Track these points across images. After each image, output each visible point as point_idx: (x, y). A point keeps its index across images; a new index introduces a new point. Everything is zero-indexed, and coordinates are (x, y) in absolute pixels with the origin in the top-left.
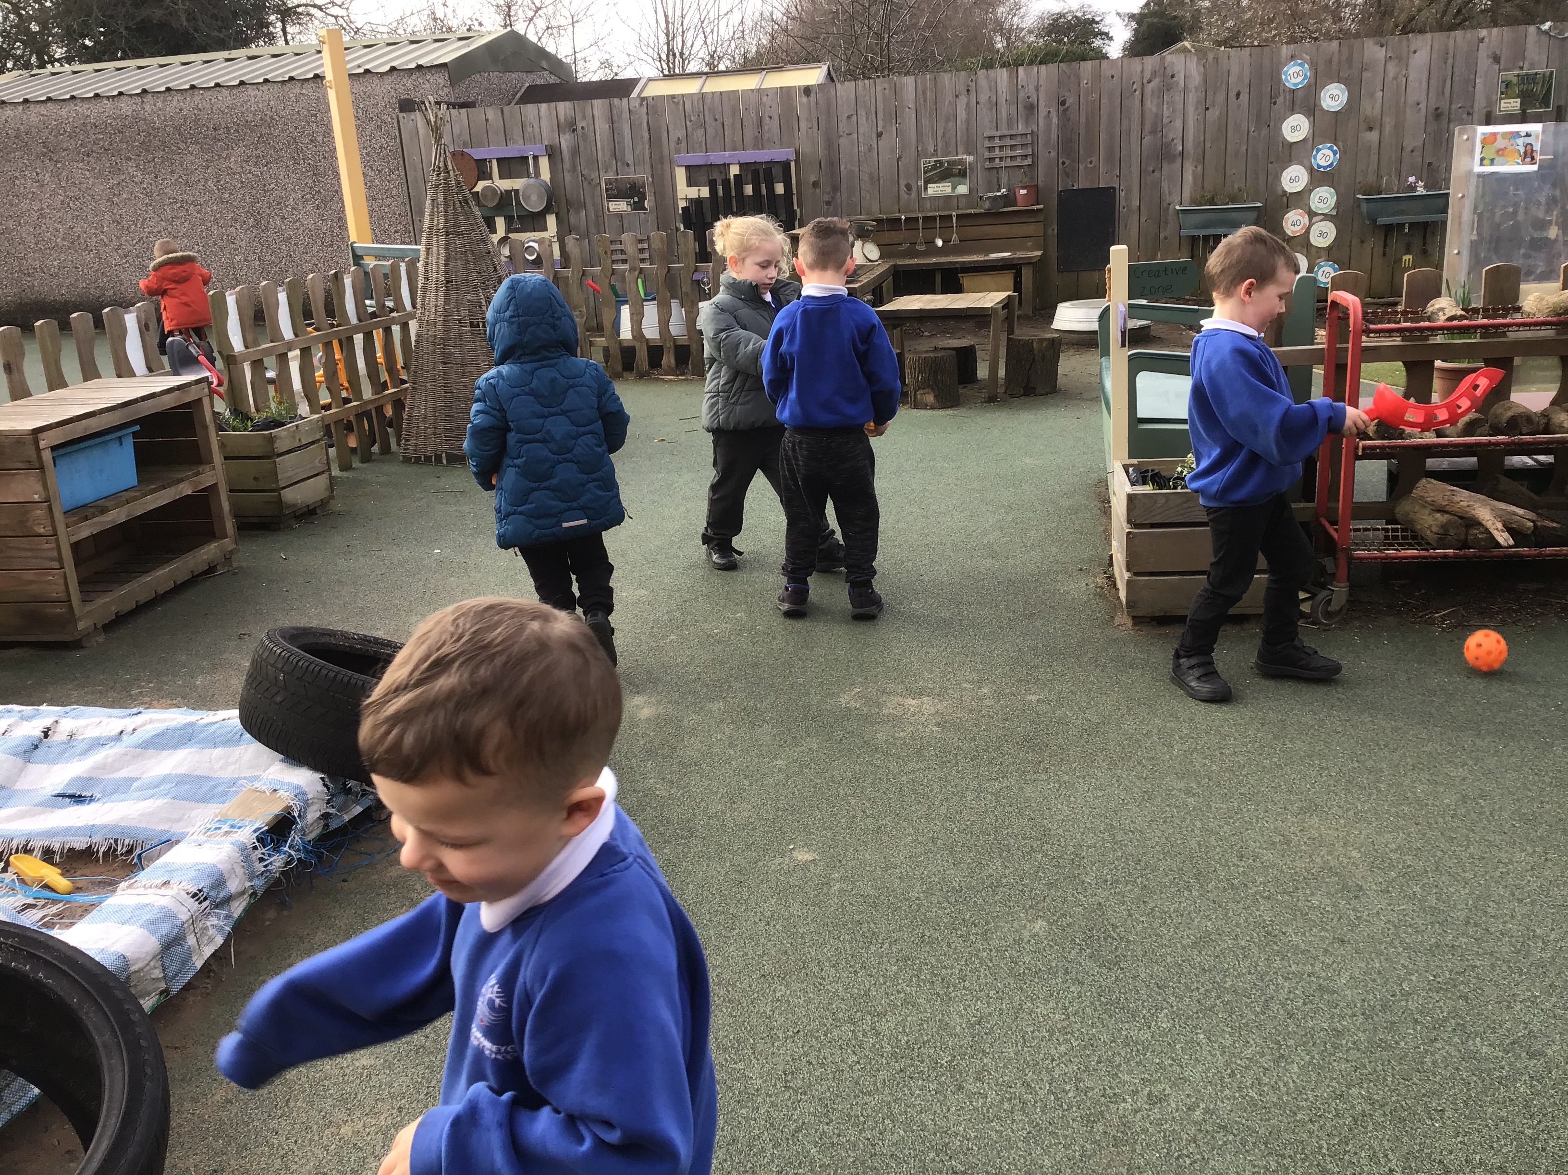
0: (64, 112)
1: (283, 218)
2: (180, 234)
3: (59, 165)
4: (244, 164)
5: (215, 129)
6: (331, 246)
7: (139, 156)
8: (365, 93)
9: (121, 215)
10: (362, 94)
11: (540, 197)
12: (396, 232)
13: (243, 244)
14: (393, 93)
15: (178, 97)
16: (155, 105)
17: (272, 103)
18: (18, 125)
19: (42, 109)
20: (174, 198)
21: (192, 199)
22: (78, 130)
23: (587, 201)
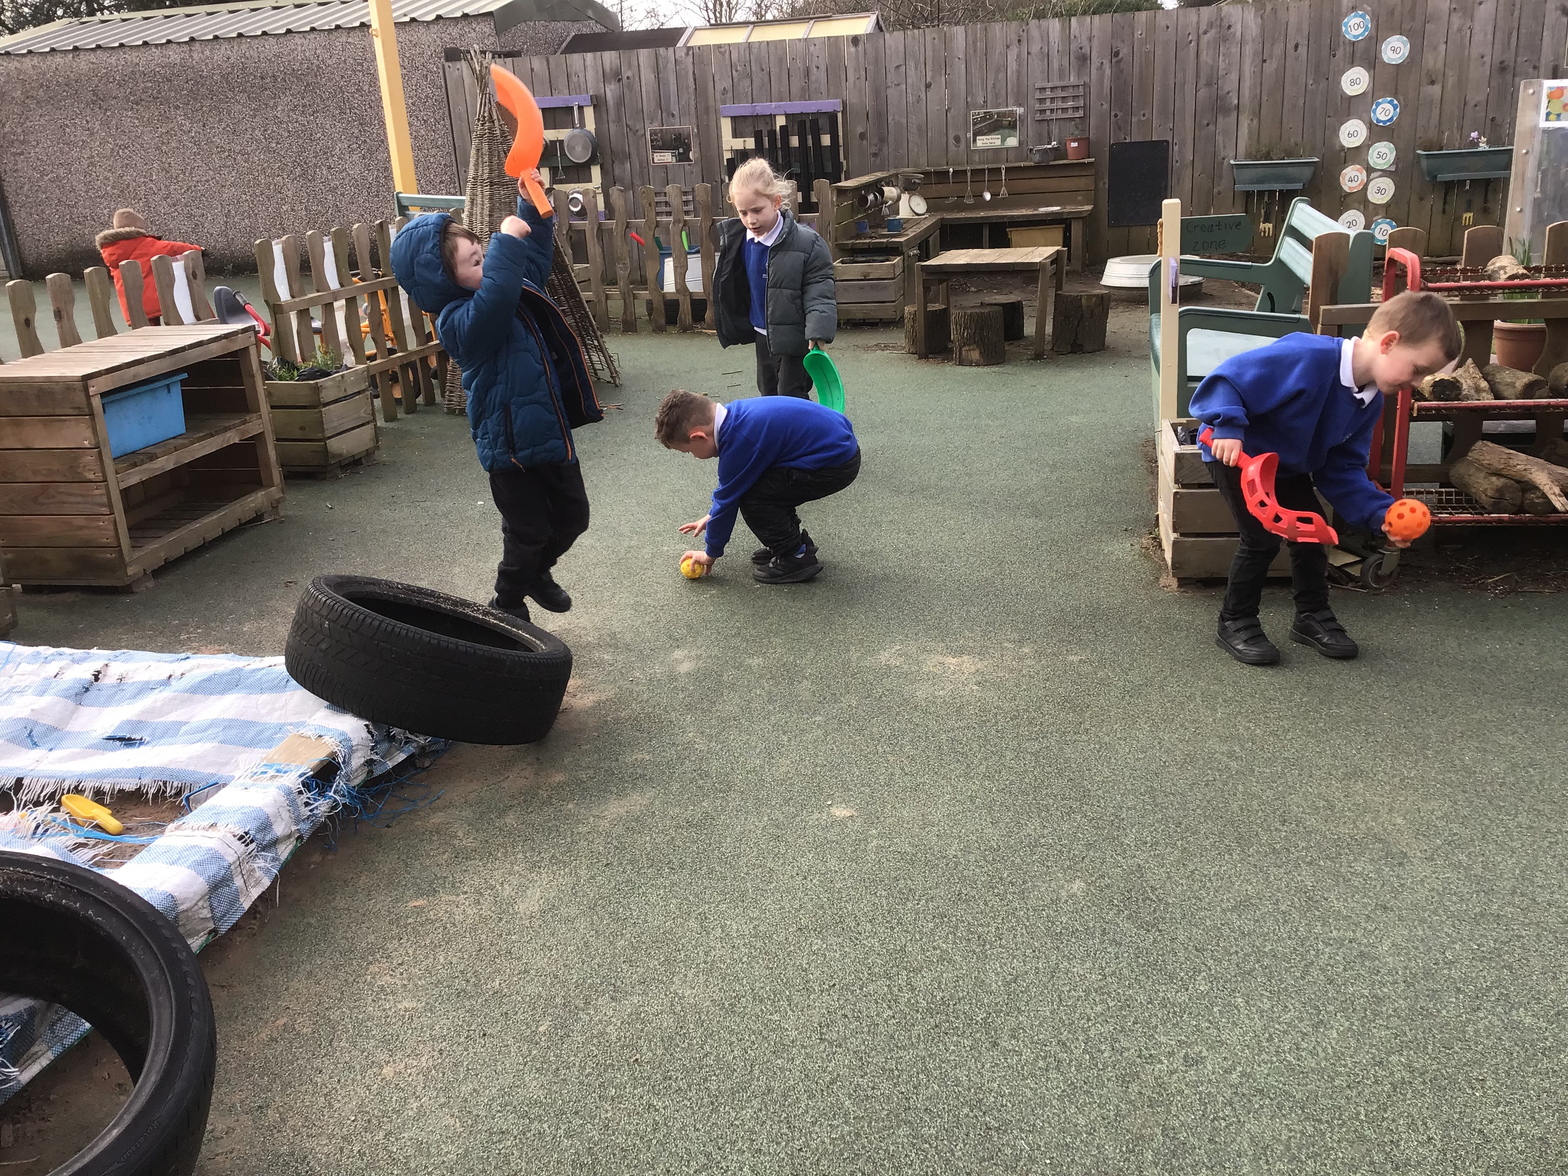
0: (113, 60)
1: (329, 168)
2: (228, 183)
3: (109, 113)
4: (291, 114)
5: (262, 78)
6: (377, 196)
7: (187, 104)
8: (411, 41)
9: (169, 164)
10: (408, 43)
11: (585, 148)
12: (441, 182)
13: (290, 193)
14: (439, 42)
15: (225, 45)
16: (203, 52)
17: (318, 52)
18: (68, 73)
19: (92, 57)
20: (222, 147)
21: (239, 148)
22: (127, 78)
23: (632, 152)
